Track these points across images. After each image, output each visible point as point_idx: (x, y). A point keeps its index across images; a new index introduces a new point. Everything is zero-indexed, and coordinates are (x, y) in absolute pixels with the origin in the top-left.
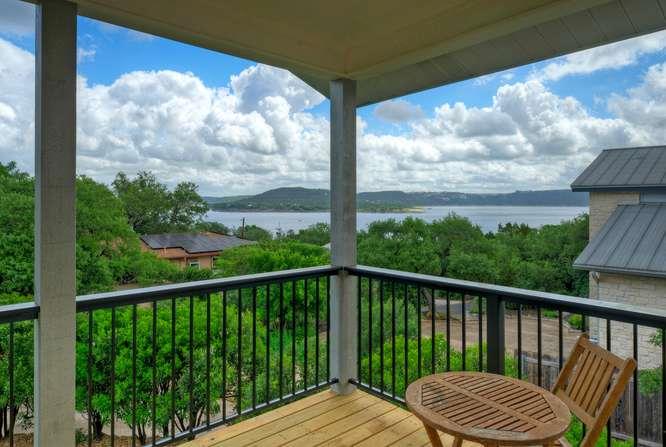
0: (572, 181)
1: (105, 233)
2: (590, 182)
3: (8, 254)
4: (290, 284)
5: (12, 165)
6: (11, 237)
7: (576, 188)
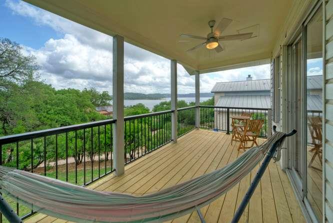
0: (211, 90)
1: (86, 107)
2: (214, 91)
3: (58, 113)
4: (144, 118)
5: (50, 85)
6: (59, 108)
7: (212, 92)
